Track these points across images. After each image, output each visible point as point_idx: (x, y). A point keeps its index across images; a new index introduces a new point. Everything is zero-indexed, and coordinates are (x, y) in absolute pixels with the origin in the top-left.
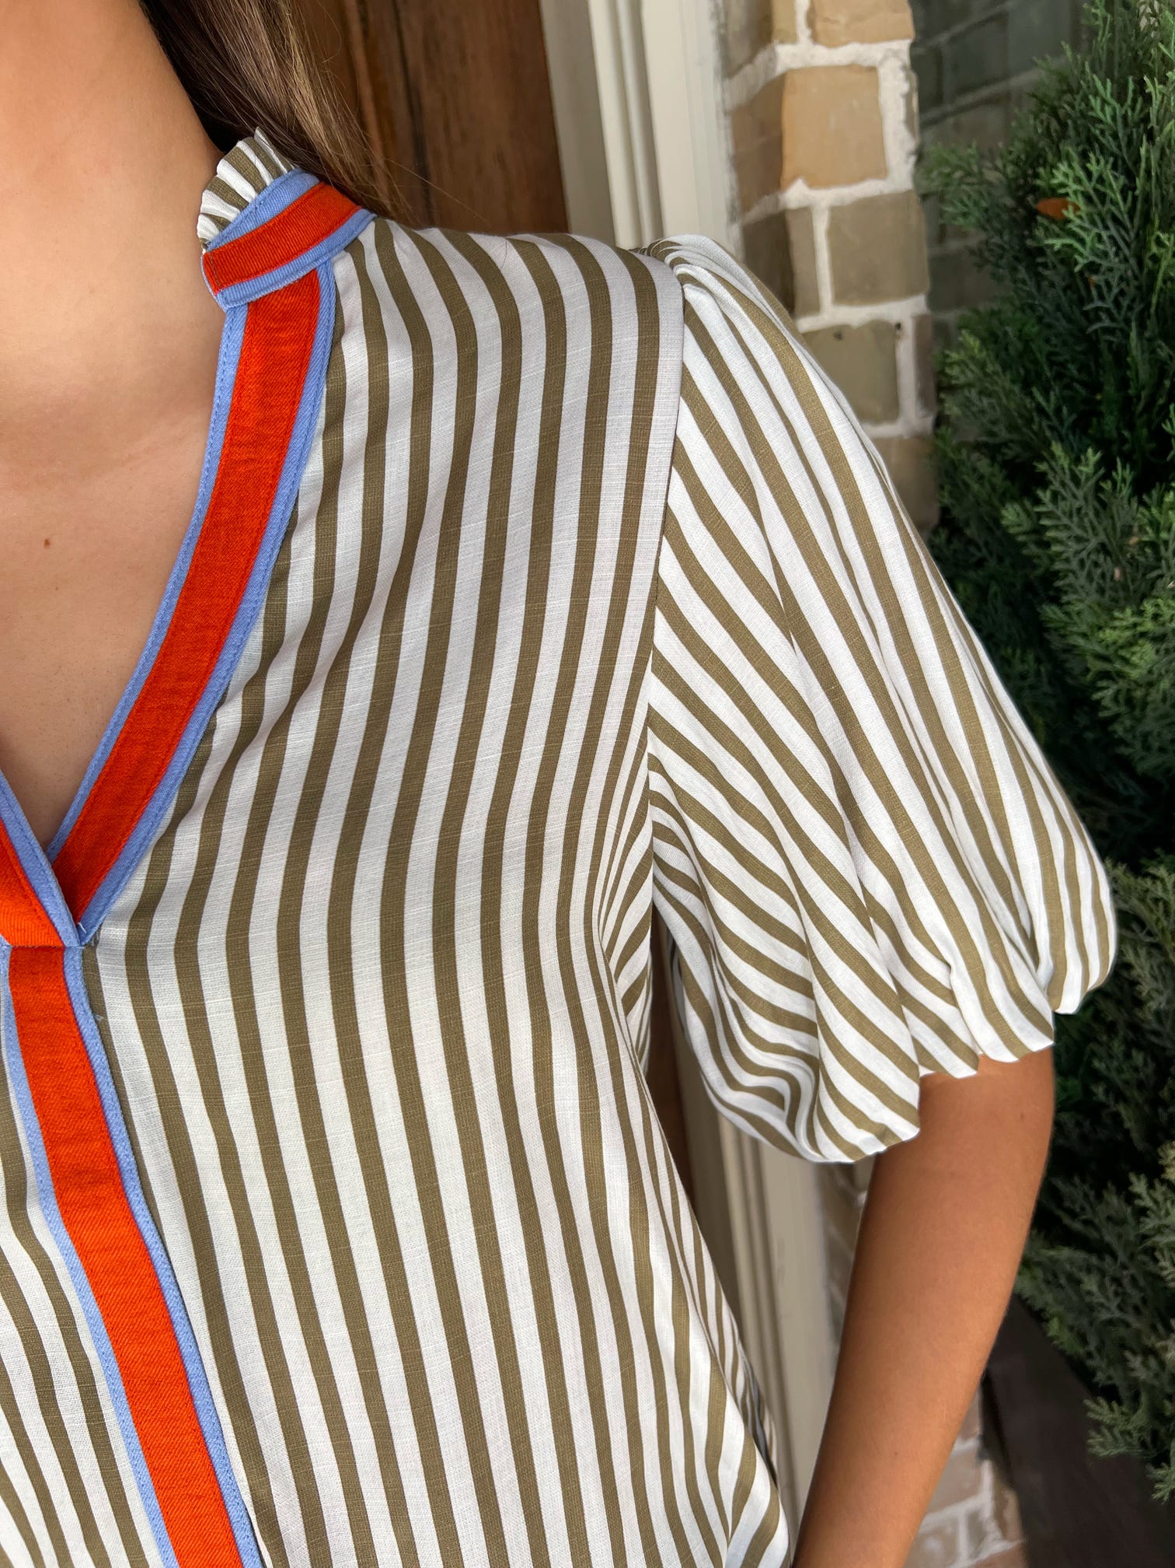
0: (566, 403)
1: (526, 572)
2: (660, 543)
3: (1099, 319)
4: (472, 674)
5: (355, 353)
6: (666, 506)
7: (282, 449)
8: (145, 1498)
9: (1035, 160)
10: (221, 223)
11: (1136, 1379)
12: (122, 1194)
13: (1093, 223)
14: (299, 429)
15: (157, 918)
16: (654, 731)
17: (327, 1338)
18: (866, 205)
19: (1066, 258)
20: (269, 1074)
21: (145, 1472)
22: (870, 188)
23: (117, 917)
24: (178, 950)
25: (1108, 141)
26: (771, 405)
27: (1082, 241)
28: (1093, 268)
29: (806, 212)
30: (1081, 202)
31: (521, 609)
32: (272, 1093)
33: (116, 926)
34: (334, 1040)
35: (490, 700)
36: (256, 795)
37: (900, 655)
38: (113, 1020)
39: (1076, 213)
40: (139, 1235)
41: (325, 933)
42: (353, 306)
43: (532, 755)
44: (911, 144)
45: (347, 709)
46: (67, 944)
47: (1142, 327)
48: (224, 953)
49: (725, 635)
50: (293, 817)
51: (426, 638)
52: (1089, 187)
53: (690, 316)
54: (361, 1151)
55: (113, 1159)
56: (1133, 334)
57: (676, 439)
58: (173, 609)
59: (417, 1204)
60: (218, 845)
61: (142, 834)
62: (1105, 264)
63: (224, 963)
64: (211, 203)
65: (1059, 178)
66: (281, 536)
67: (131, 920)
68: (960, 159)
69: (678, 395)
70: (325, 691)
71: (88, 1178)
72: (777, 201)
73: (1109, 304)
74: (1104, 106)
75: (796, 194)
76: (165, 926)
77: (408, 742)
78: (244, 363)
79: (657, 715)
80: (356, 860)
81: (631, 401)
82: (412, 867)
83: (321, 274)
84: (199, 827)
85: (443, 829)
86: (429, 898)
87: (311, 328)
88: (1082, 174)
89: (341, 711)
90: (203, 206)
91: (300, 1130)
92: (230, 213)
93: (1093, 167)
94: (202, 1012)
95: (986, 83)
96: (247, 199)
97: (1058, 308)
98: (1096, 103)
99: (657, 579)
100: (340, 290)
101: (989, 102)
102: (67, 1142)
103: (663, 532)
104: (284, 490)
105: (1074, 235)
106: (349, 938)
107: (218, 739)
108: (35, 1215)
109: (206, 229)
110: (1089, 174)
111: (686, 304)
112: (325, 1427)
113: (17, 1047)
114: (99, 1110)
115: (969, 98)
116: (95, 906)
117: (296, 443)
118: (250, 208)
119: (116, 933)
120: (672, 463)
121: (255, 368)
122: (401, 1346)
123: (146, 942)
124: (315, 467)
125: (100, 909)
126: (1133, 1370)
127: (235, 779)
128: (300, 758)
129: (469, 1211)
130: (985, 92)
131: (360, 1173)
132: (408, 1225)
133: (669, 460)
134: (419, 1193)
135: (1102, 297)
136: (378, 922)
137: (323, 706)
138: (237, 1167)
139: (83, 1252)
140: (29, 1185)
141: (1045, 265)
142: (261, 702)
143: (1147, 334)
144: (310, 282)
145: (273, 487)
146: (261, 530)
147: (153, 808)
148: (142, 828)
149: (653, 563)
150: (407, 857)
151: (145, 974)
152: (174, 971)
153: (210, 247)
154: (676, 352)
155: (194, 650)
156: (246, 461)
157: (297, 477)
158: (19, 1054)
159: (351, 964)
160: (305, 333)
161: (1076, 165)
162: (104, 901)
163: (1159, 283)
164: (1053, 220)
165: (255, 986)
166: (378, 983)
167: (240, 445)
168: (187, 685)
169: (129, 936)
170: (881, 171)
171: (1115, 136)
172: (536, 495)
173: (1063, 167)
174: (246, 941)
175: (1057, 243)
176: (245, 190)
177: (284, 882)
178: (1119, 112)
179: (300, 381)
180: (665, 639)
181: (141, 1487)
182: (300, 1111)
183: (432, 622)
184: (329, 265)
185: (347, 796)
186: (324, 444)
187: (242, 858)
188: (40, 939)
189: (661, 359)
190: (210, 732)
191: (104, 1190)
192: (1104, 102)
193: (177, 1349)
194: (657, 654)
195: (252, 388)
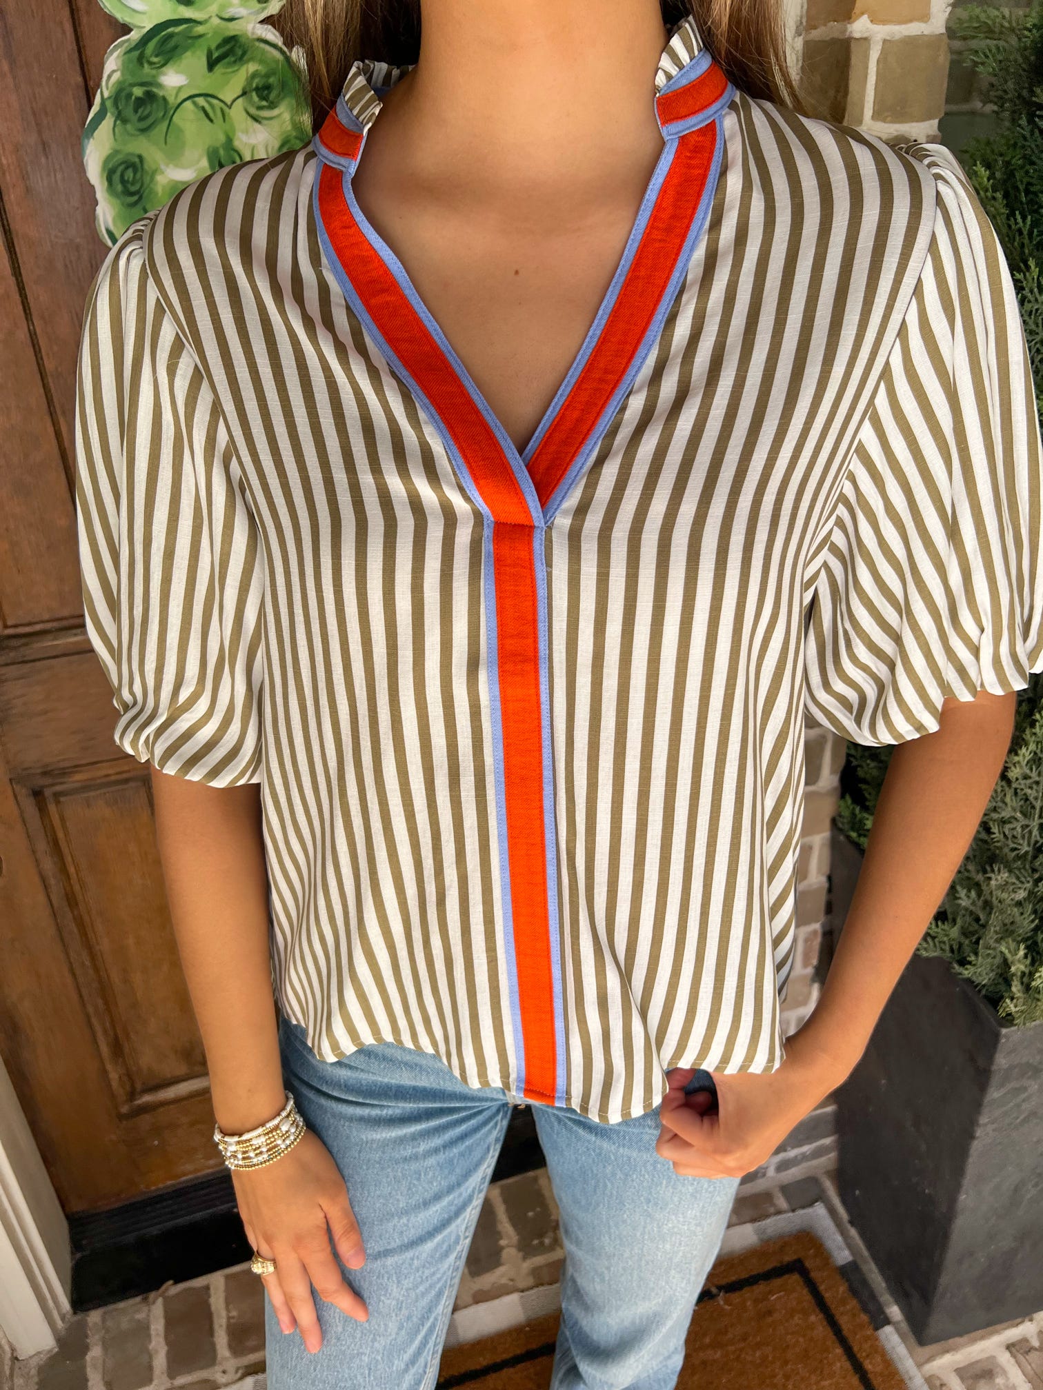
0: (859, 246)
1: (824, 347)
2: (895, 342)
4: (785, 404)
5: (734, 182)
6: (904, 320)
7: (683, 237)
8: (500, 841)
10: (669, 77)
11: (959, 905)
12: (536, 671)
14: (694, 227)
15: (589, 517)
16: (858, 456)
17: (627, 767)
18: (911, 42)
20: (637, 617)
21: (505, 827)
22: (915, 29)
23: (565, 512)
24: (600, 537)
26: (973, 265)
29: (866, 40)
31: (818, 369)
32: (636, 628)
33: (565, 518)
34: (680, 603)
35: (793, 420)
36: (654, 454)
37: (1002, 432)
38: (555, 572)
40: (538, 695)
41: (687, 542)
42: (735, 149)
43: (805, 458)
45: (712, 413)
46: (536, 524)
48: (626, 543)
49: (915, 404)
50: (676, 471)
51: (760, 380)
53: (939, 200)
54: (677, 667)
55: (536, 650)
57: (920, 279)
58: (602, 327)
59: (697, 702)
60: (628, 479)
61: (579, 465)
63: (625, 549)
64: (666, 62)
66: (676, 293)
67: (574, 515)
68: (988, 17)
69: (926, 251)
70: (702, 399)
71: (520, 658)
72: (845, 30)
75: (860, 26)
76: (593, 522)
77: (744, 440)
78: (670, 175)
79: (863, 446)
80: (710, 502)
81: (899, 251)
82: (738, 512)
83: (717, 122)
84: (618, 466)
85: (756, 493)
86: (744, 532)
87: (710, 159)
89: (708, 413)
90: (661, 63)
91: (647, 651)
92: (674, 71)
94: (607, 574)
96: (685, 64)
99: (887, 363)
100: (726, 137)
102: (512, 636)
103: (898, 335)
104: (679, 264)
106: (700, 547)
107: (628, 414)
108: (483, 676)
109: (661, 79)
111: (938, 193)
112: (609, 816)
113: (493, 579)
114: (534, 622)
116: (553, 502)
117: (691, 235)
118: (685, 70)
119: (563, 522)
120: (914, 294)
121: (675, 181)
122: (667, 778)
123: (581, 530)
124: (700, 253)
125: (555, 507)
126: (960, 898)
127: (643, 441)
128: (682, 437)
129: (720, 712)
131: (673, 680)
132: (690, 713)
133: (912, 291)
134: (700, 697)
136: (717, 541)
137: (700, 408)
138: (602, 666)
139: (504, 700)
140: (481, 658)
142: (657, 397)
144: (710, 130)
145: (675, 260)
146: (664, 287)
147: (585, 449)
148: (579, 461)
149: (887, 354)
150: (736, 506)
151: (579, 548)
152: (596, 549)
153: (662, 92)
154: (931, 223)
155: (616, 356)
156: (660, 241)
157: (689, 256)
158: (493, 584)
159: (698, 562)
160: (706, 163)
162: (558, 502)
165: (641, 565)
166: (711, 575)
167: (658, 229)
168: (610, 377)
169: (571, 524)
170: (925, 17)
172: (834, 302)
174: (640, 539)
176: (684, 56)
177: (667, 508)
179: (699, 195)
180: (882, 401)
181: (499, 835)
182: (650, 640)
183: (764, 370)
184: (722, 117)
185: (708, 464)
186: (708, 238)
187: (643, 490)
188: (519, 519)
189: (921, 227)
190: (623, 409)
191: (529, 667)
193: (540, 763)
194: (875, 409)
195: (671, 192)
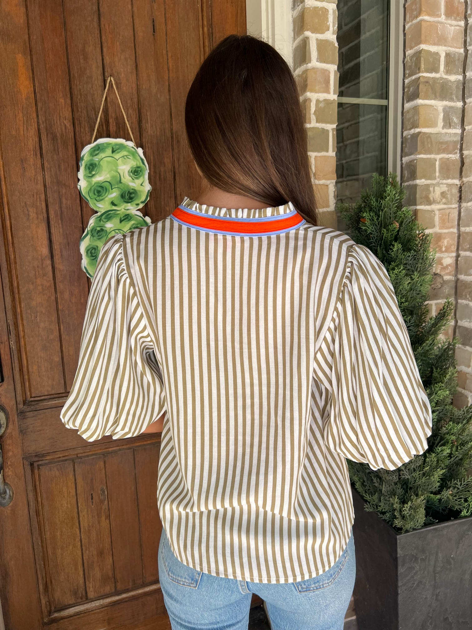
3: (372, 244)
9: (360, 209)
13: (371, 225)
19: (366, 231)
25: (374, 209)
27: (369, 228)
28: (371, 234)
30: (368, 220)
39: (368, 222)
44: (335, 201)
47: (380, 247)
52: (370, 217)
56: (379, 248)
62: (373, 233)
65: (364, 215)
73: (374, 241)
74: (374, 203)
88: (369, 215)
93: (371, 214)
95: (355, 175)
97: (365, 240)
98: (372, 202)
101: (355, 180)
105: (367, 227)
110: (370, 215)
115: (350, 178)
130: (354, 177)
135: (373, 239)
141: (362, 231)
143: (381, 248)
161: (368, 213)
163: (384, 238)
164: (363, 223)
170: (328, 206)
171: (376, 208)
173: (365, 214)
175: (364, 228)
178: (377, 204)
192: (374, 202)
